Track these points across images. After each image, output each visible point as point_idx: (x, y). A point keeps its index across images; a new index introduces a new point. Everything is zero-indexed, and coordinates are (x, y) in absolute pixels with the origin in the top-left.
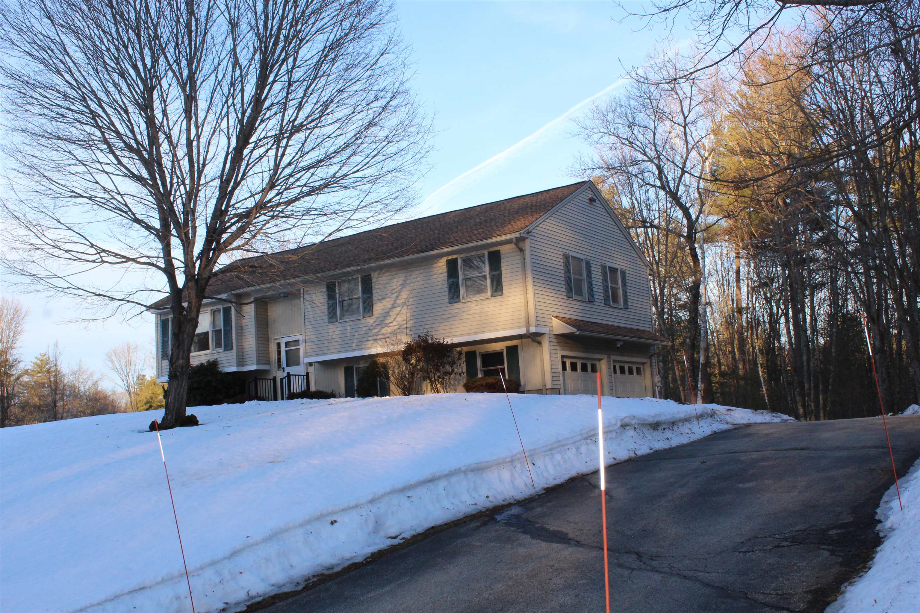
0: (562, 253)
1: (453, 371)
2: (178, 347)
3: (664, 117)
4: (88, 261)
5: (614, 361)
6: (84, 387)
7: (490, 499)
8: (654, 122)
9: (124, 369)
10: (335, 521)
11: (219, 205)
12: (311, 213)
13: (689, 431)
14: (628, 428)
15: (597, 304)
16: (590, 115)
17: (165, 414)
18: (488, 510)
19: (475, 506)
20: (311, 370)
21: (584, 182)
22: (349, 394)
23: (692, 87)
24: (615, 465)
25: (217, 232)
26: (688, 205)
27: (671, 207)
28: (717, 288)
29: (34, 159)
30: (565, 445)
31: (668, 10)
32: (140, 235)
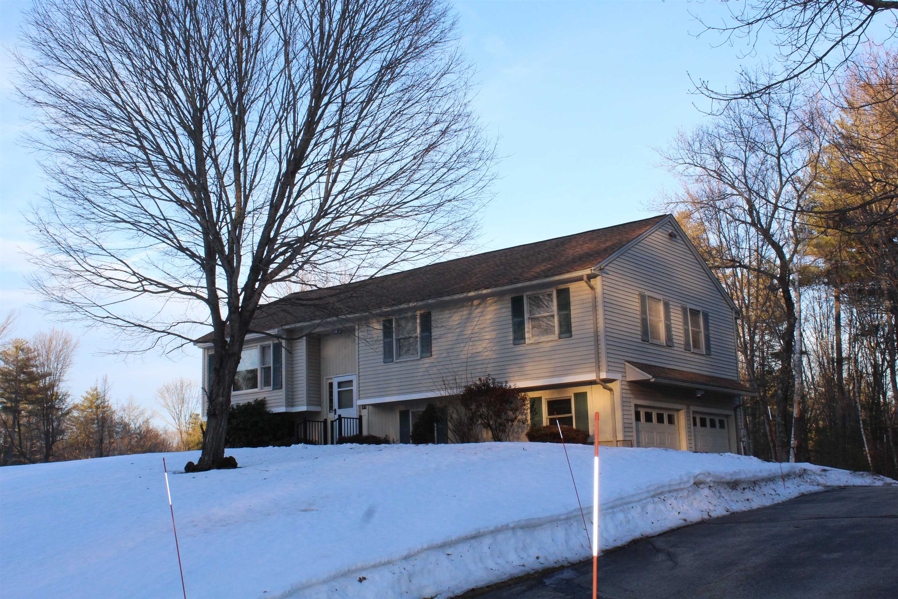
0: (637, 293)
1: (516, 418)
2: (218, 383)
3: (756, 148)
4: (128, 289)
5: (694, 412)
6: (135, 424)
7: (540, 560)
8: (745, 152)
9: (176, 407)
10: (364, 579)
11: (266, 233)
12: (363, 243)
13: (773, 493)
14: (702, 486)
15: (675, 348)
16: (674, 144)
17: (202, 455)
18: (537, 572)
19: (523, 568)
20: (364, 413)
21: (664, 216)
22: (404, 440)
23: (787, 114)
24: (685, 527)
25: (264, 261)
26: (781, 244)
27: (763, 245)
28: (814, 335)
29: (76, 182)
30: (630, 503)
31: (752, 23)
32: (185, 264)
